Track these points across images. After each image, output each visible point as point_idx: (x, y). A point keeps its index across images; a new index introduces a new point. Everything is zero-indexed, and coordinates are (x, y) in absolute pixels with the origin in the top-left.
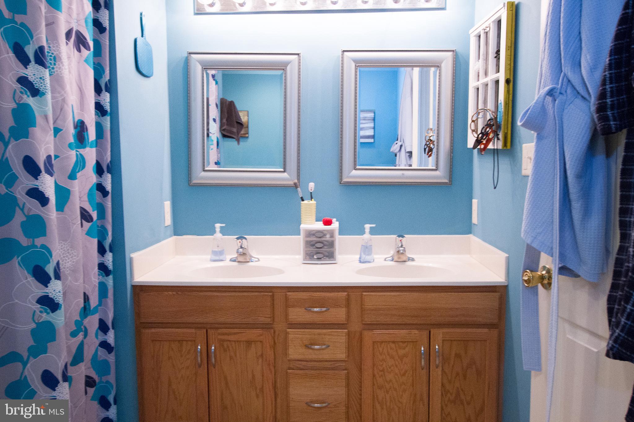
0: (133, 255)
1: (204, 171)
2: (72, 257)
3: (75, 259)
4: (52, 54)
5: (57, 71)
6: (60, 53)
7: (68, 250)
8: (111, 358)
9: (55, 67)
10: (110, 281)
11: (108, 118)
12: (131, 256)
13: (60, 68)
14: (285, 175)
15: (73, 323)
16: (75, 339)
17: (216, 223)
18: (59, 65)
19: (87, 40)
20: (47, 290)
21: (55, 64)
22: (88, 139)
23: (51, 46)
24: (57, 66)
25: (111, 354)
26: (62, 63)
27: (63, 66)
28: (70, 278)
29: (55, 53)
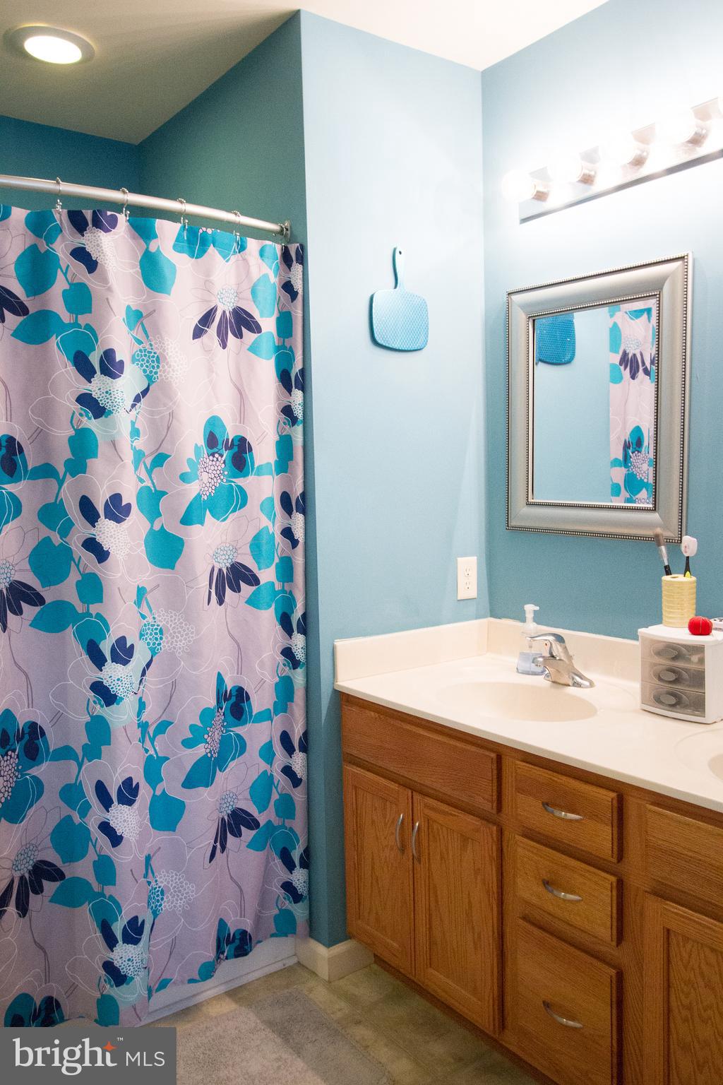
0: (339, 644)
1: (529, 504)
2: (186, 635)
3: (192, 637)
4: (155, 353)
5: (161, 376)
6: (164, 350)
7: (181, 623)
8: (298, 795)
9: (158, 370)
10: (299, 677)
11: (299, 429)
12: (335, 643)
13: (164, 371)
14: (655, 516)
15: (188, 727)
16: (189, 751)
17: (528, 603)
18: (163, 367)
19: (254, 318)
20: (100, 675)
21: (158, 367)
22: (253, 464)
23: (152, 343)
24: (161, 368)
25: (296, 789)
26: (167, 363)
27: (170, 367)
28: (182, 663)
29: (158, 352)
